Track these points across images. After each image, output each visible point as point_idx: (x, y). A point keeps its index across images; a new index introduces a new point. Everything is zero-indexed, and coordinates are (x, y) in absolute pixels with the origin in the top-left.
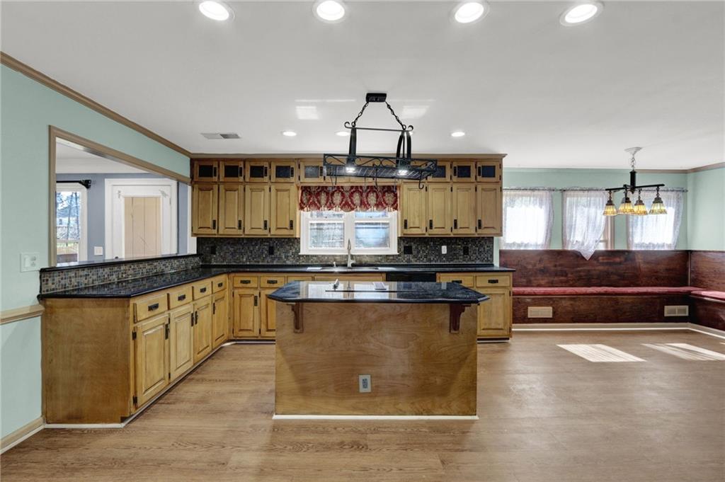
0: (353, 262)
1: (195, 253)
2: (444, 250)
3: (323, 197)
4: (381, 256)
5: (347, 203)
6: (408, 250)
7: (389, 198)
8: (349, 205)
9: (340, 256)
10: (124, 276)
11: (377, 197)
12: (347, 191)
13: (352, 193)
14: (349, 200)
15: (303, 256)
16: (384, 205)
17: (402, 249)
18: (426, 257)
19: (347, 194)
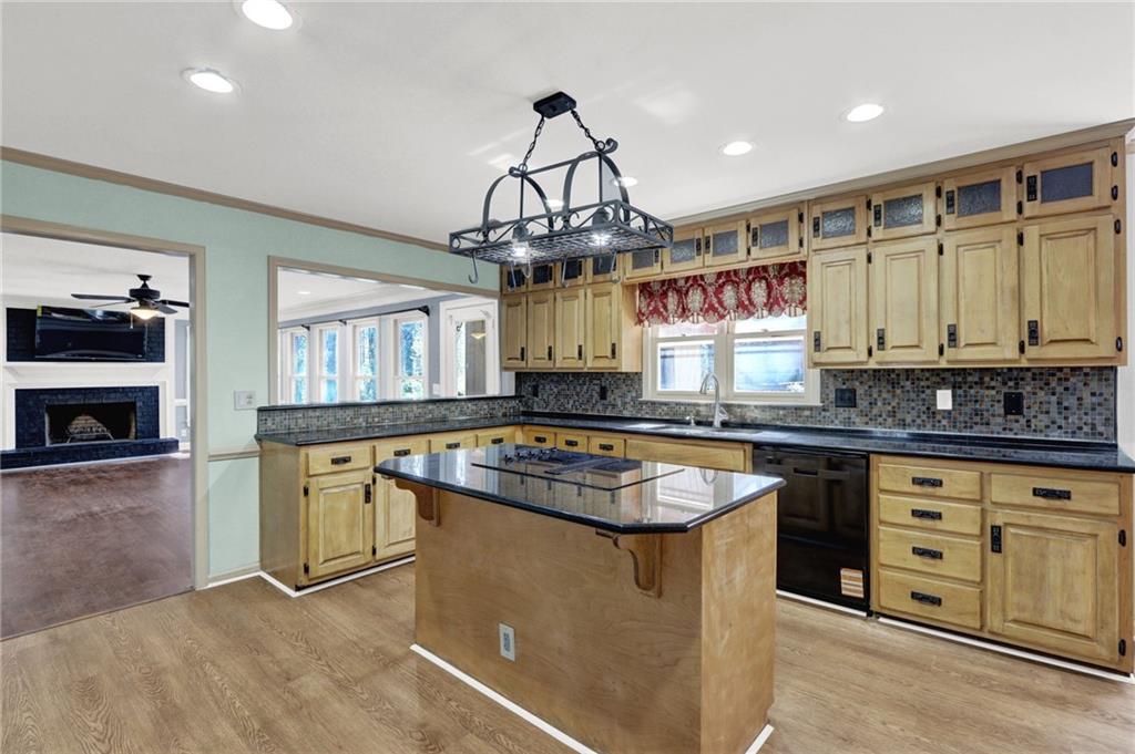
0: (725, 417)
1: (513, 393)
2: (944, 400)
3: (672, 300)
4: (784, 408)
5: (712, 308)
6: (846, 399)
7: (788, 288)
8: (715, 310)
9: (706, 405)
10: (376, 420)
11: (769, 287)
12: (710, 285)
13: (722, 286)
14: (715, 300)
15: (647, 403)
16: (782, 303)
17: (832, 396)
18: (893, 414)
19: (710, 290)
